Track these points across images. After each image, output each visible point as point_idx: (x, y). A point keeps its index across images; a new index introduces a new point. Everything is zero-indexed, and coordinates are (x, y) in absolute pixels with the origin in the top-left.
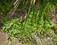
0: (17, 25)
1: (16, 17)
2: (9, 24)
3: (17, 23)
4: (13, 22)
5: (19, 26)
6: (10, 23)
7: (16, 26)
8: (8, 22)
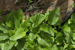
0: (39, 40)
1: (31, 4)
2: (8, 34)
3: (41, 29)
4: (24, 26)
5: (49, 43)
6: (13, 28)
7: (36, 41)
8: (4, 27)
